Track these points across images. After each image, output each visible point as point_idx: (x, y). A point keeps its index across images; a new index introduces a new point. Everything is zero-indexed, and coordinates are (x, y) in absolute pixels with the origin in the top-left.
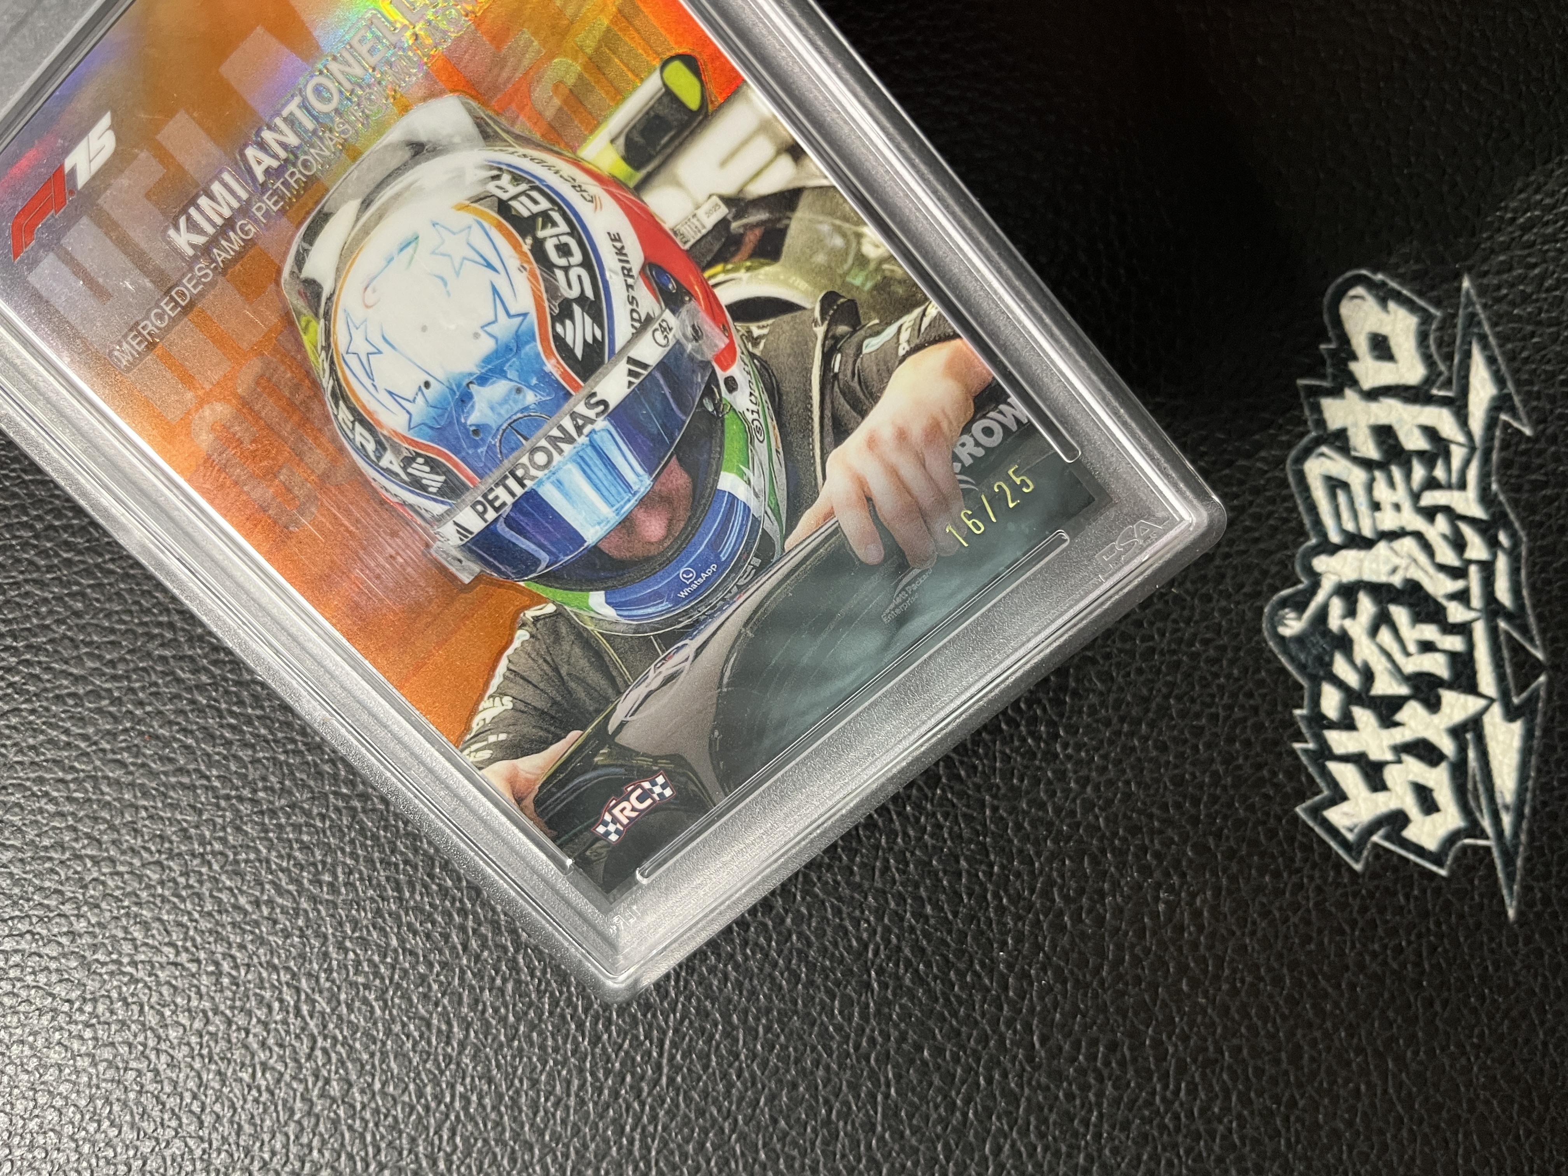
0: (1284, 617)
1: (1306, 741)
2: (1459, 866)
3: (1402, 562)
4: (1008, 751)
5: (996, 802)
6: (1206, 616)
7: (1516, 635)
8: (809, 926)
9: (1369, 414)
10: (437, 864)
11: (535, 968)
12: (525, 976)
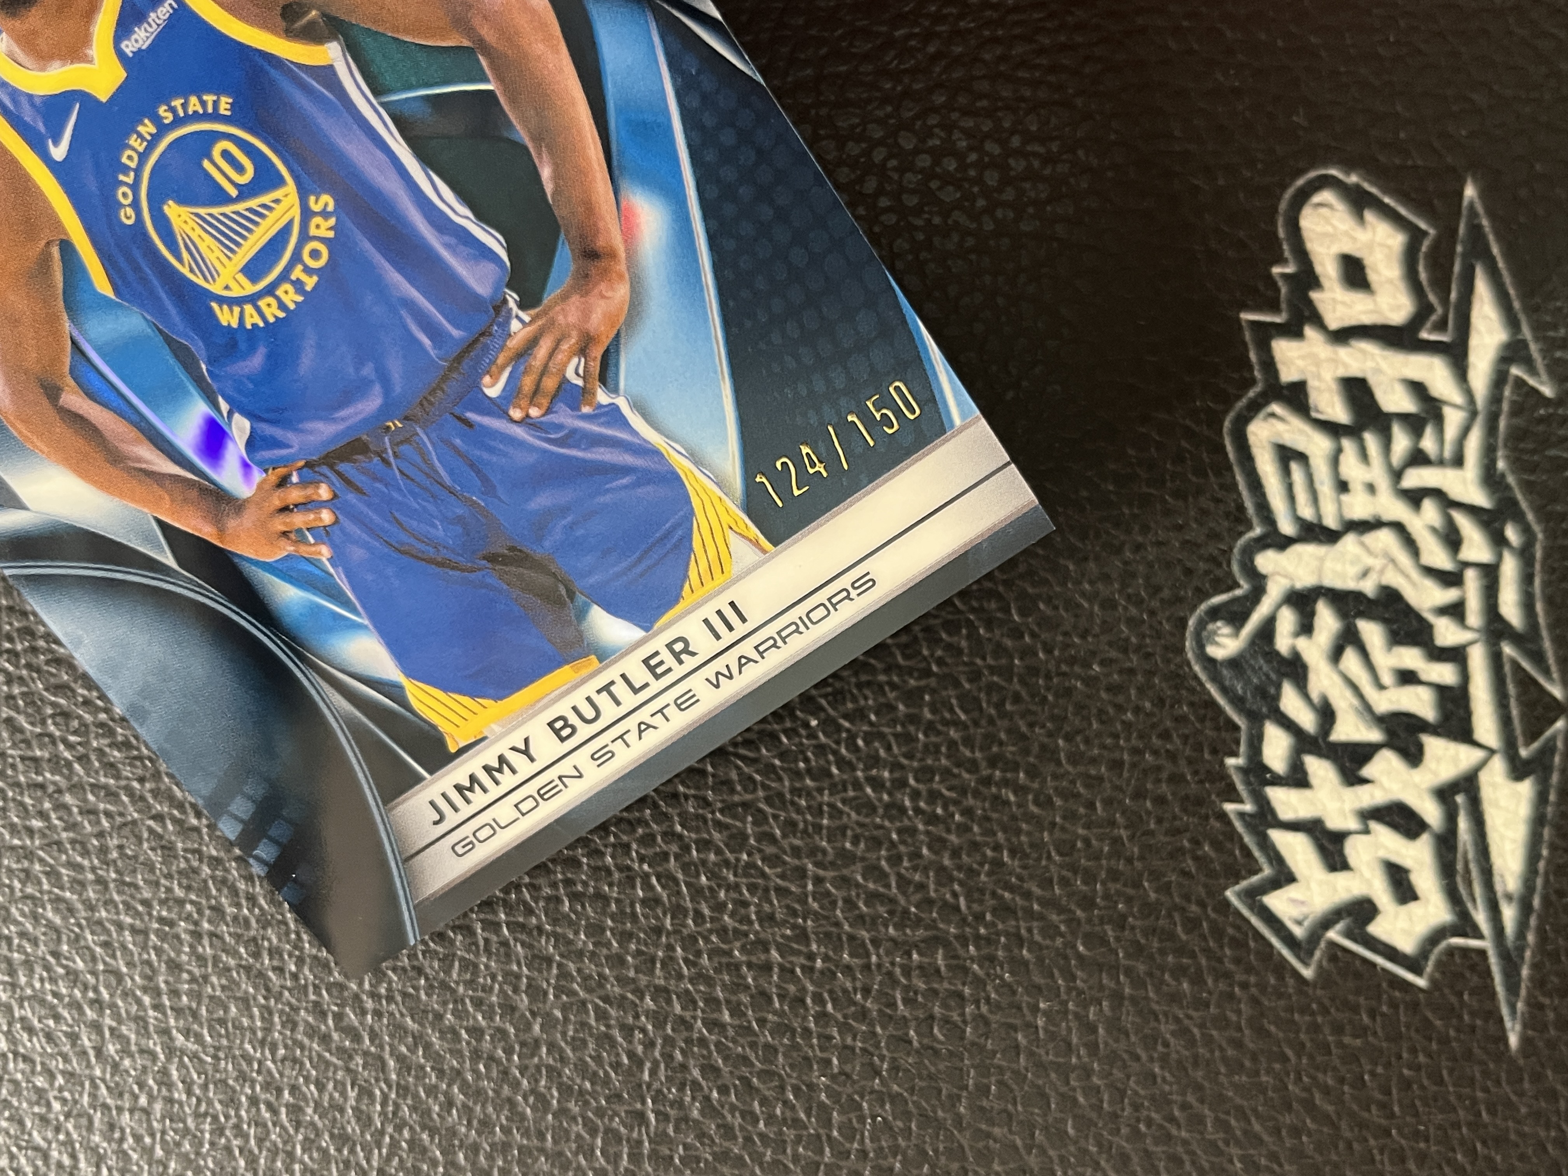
0: (1215, 633)
1: (1241, 801)
2: (1443, 973)
3: (1376, 563)
4: (840, 805)
5: (821, 872)
6: (1107, 627)
7: (1526, 665)
8: (564, 1034)
9: (1335, 361)
10: (64, 938)
11: (193, 1082)
12: (180, 1095)
